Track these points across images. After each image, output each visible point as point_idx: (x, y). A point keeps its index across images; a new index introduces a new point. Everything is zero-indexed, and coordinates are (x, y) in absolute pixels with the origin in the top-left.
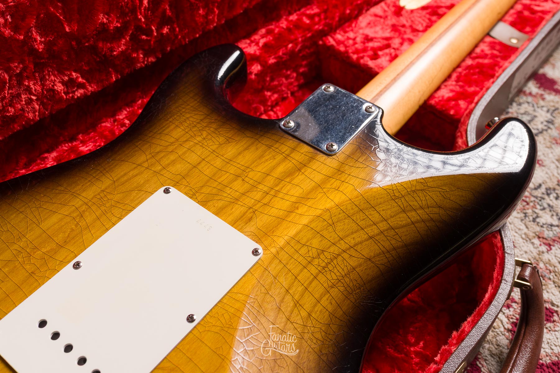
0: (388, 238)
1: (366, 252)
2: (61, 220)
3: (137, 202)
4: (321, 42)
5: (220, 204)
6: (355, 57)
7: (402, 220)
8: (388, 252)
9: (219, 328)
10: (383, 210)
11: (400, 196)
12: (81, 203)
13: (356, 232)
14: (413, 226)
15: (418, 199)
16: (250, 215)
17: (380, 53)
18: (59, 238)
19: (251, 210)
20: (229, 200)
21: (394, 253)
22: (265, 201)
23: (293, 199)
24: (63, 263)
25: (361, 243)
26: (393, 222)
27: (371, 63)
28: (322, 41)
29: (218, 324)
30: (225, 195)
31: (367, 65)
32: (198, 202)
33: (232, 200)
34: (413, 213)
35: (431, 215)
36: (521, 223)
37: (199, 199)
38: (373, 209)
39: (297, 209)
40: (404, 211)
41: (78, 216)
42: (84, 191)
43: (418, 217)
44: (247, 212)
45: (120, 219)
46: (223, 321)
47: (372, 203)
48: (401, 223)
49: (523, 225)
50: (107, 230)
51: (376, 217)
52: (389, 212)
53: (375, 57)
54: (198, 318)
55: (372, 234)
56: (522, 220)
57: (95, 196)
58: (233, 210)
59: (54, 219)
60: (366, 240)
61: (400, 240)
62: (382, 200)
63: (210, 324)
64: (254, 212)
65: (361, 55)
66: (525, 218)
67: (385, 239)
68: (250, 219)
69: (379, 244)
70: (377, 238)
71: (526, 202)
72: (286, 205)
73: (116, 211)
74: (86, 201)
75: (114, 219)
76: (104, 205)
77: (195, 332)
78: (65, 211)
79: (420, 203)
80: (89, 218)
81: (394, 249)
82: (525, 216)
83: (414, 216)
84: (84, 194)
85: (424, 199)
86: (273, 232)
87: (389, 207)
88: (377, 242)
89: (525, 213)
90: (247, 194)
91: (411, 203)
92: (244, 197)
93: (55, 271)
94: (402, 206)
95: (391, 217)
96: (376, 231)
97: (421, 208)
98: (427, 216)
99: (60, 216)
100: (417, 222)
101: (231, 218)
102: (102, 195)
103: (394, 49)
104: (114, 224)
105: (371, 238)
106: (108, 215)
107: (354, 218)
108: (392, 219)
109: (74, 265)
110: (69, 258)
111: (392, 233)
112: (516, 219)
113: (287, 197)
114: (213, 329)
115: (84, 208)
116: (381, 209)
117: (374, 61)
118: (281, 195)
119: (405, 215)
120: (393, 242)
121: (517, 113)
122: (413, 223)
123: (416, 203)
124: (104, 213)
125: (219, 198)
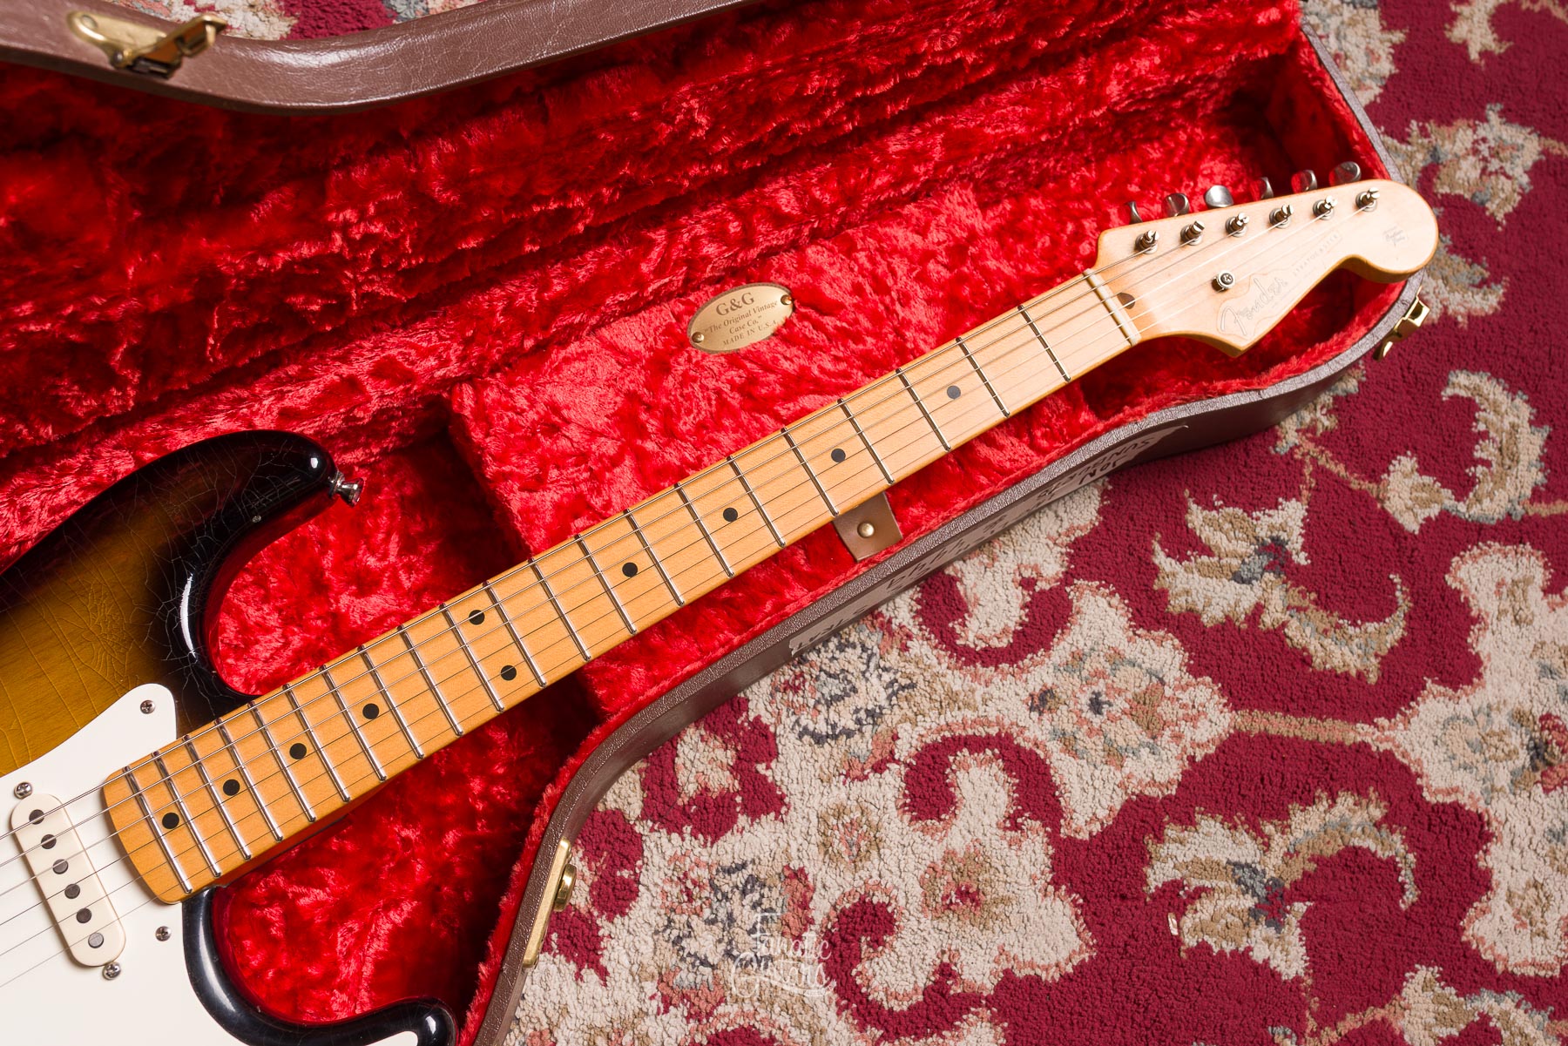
4: (445, 395)
6: (492, 469)
17: (554, 473)
27: (515, 501)
28: (450, 392)
31: (508, 502)
36: (649, 939)
49: (651, 943)
53: (537, 483)
56: (657, 932)
65: (507, 468)
66: (664, 931)
71: (689, 894)
82: (667, 927)
89: (670, 921)
103: (590, 470)
112: (646, 926)
117: (525, 495)
121: (821, 670)
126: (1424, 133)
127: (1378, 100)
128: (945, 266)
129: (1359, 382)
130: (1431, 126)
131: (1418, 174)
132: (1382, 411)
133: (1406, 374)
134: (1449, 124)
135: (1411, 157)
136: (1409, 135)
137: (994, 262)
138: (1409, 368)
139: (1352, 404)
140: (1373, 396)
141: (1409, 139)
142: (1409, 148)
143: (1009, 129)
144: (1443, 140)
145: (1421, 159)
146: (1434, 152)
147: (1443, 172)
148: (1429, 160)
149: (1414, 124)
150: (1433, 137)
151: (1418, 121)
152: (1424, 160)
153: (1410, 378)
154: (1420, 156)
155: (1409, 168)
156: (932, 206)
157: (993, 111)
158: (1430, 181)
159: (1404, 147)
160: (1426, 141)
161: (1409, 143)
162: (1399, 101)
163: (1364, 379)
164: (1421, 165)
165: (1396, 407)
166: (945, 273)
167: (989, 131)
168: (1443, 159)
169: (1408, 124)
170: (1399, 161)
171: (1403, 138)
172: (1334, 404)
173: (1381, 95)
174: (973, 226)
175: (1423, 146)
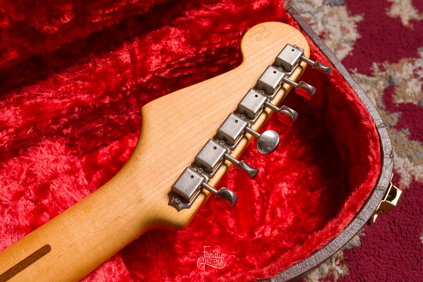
126: (382, 69)
127: (351, 54)
128: (32, 201)
129: (361, 237)
130: (386, 65)
131: (382, 94)
132: (380, 257)
133: (393, 227)
134: (397, 62)
135: (376, 84)
136: (373, 71)
137: (70, 193)
138: (394, 222)
139: (357, 254)
140: (372, 246)
141: (373, 74)
142: (374, 79)
143: (73, 98)
144: (395, 71)
145: (382, 84)
146: (390, 79)
147: (398, 90)
148: (388, 84)
149: (375, 65)
150: (388, 71)
151: (377, 62)
152: (384, 85)
153: (396, 229)
154: (381, 83)
155: (375, 91)
156: (27, 158)
157: (59, 87)
158: (390, 96)
159: (371, 79)
160: (384, 73)
161: (373, 76)
162: (364, 53)
163: (364, 234)
164: (383, 88)
165: (389, 253)
166: (31, 206)
167: (56, 101)
168: (396, 83)
169: (371, 65)
170: (369, 87)
171: (370, 74)
172: (344, 256)
173: (352, 51)
174: (56, 169)
175: (382, 76)
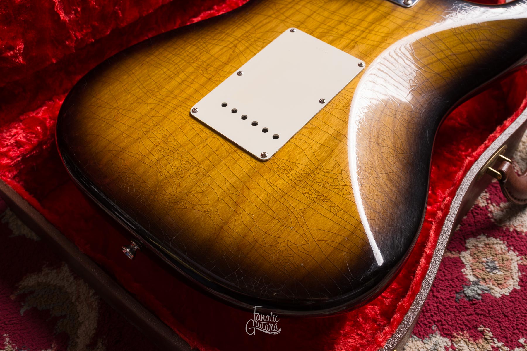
0: (452, 61)
1: (436, 70)
2: (222, 49)
3: (272, 38)
5: (331, 38)
7: (462, 48)
8: (452, 70)
9: (341, 107)
10: (448, 42)
11: (460, 33)
12: (233, 39)
13: (428, 56)
14: (469, 53)
15: (473, 35)
16: (353, 45)
18: (224, 59)
19: (353, 42)
20: (336, 36)
21: (456, 71)
22: (363, 36)
23: (383, 35)
24: (230, 73)
25: (432, 63)
26: (455, 50)
29: (340, 104)
30: (334, 33)
32: (316, 37)
33: (339, 36)
34: (470, 45)
35: (483, 46)
37: (316, 35)
38: (440, 41)
39: (386, 40)
40: (463, 43)
41: (233, 47)
42: (234, 32)
43: (473, 47)
44: (350, 43)
45: (263, 48)
46: (344, 104)
47: (439, 37)
48: (460, 51)
50: (255, 54)
51: (443, 47)
52: (452, 43)
54: (326, 102)
55: (440, 57)
57: (242, 35)
58: (340, 42)
59: (217, 49)
60: (437, 61)
61: (460, 62)
62: (447, 36)
63: (335, 105)
64: (356, 43)
67: (450, 61)
68: (354, 47)
69: (445, 64)
70: (444, 60)
72: (378, 38)
73: (259, 43)
74: (236, 38)
75: (259, 48)
76: (249, 40)
77: (326, 109)
78: (224, 44)
79: (474, 37)
80: (241, 47)
81: (456, 68)
83: (470, 46)
84: (234, 34)
85: (477, 34)
86: (371, 54)
87: (452, 40)
88: (443, 63)
90: (350, 32)
91: (468, 38)
92: (347, 34)
93: (226, 77)
94: (461, 40)
95: (454, 47)
96: (443, 56)
97: (475, 41)
98: (479, 46)
99: (221, 47)
100: (473, 50)
101: (340, 46)
102: (247, 34)
104: (259, 51)
105: (439, 60)
106: (254, 46)
107: (427, 47)
108: (454, 48)
109: (238, 73)
110: (232, 70)
111: (454, 57)
113: (378, 34)
114: (337, 107)
115: (236, 42)
116: (446, 41)
118: (373, 32)
119: (463, 46)
120: (455, 63)
122: (469, 51)
123: (471, 38)
124: (251, 45)
125: (330, 34)
